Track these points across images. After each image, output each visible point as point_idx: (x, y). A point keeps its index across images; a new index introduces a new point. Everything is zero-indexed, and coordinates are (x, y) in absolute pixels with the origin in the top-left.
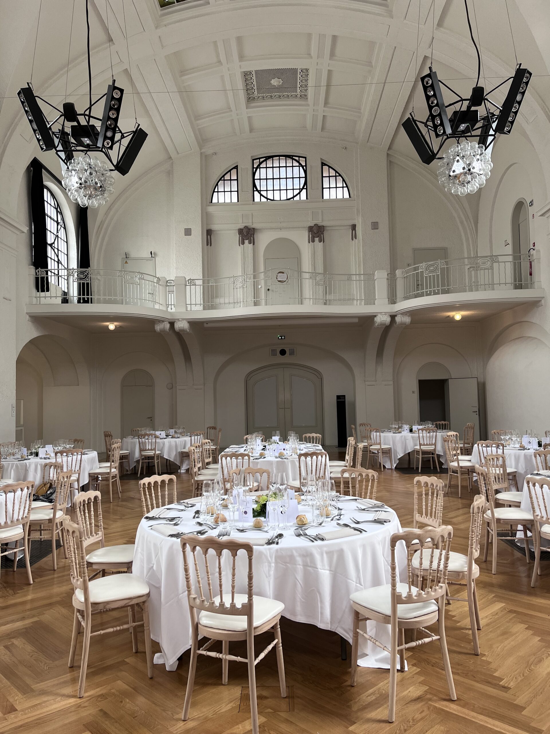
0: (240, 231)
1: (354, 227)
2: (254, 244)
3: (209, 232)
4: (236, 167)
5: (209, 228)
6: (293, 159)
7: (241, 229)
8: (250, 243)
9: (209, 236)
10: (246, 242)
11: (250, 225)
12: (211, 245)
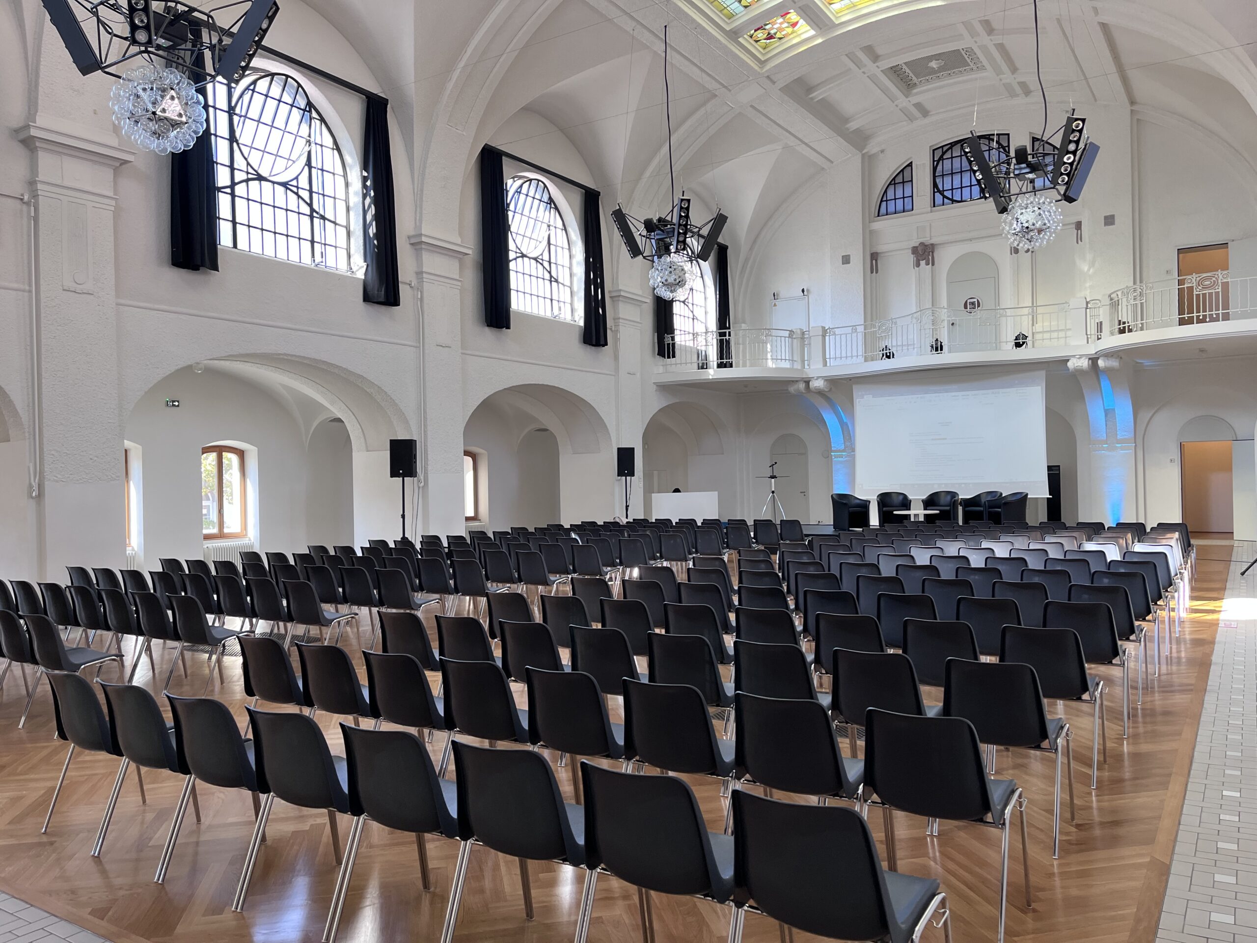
0: (915, 250)
1: (1078, 225)
2: (933, 264)
3: (874, 256)
4: (910, 165)
5: (874, 250)
6: (988, 140)
7: (914, 247)
8: (927, 264)
9: (874, 261)
10: (923, 263)
11: (927, 240)
12: (877, 272)
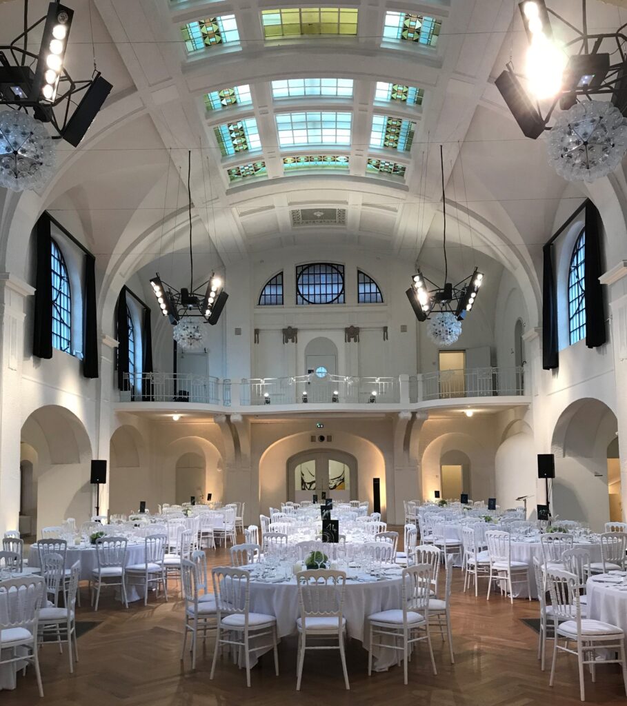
0: (284, 331)
1: (385, 329)
2: (296, 342)
3: (257, 332)
4: (282, 274)
5: (257, 327)
6: (333, 267)
9: (257, 335)
10: (290, 340)
11: (294, 326)
12: (258, 343)
